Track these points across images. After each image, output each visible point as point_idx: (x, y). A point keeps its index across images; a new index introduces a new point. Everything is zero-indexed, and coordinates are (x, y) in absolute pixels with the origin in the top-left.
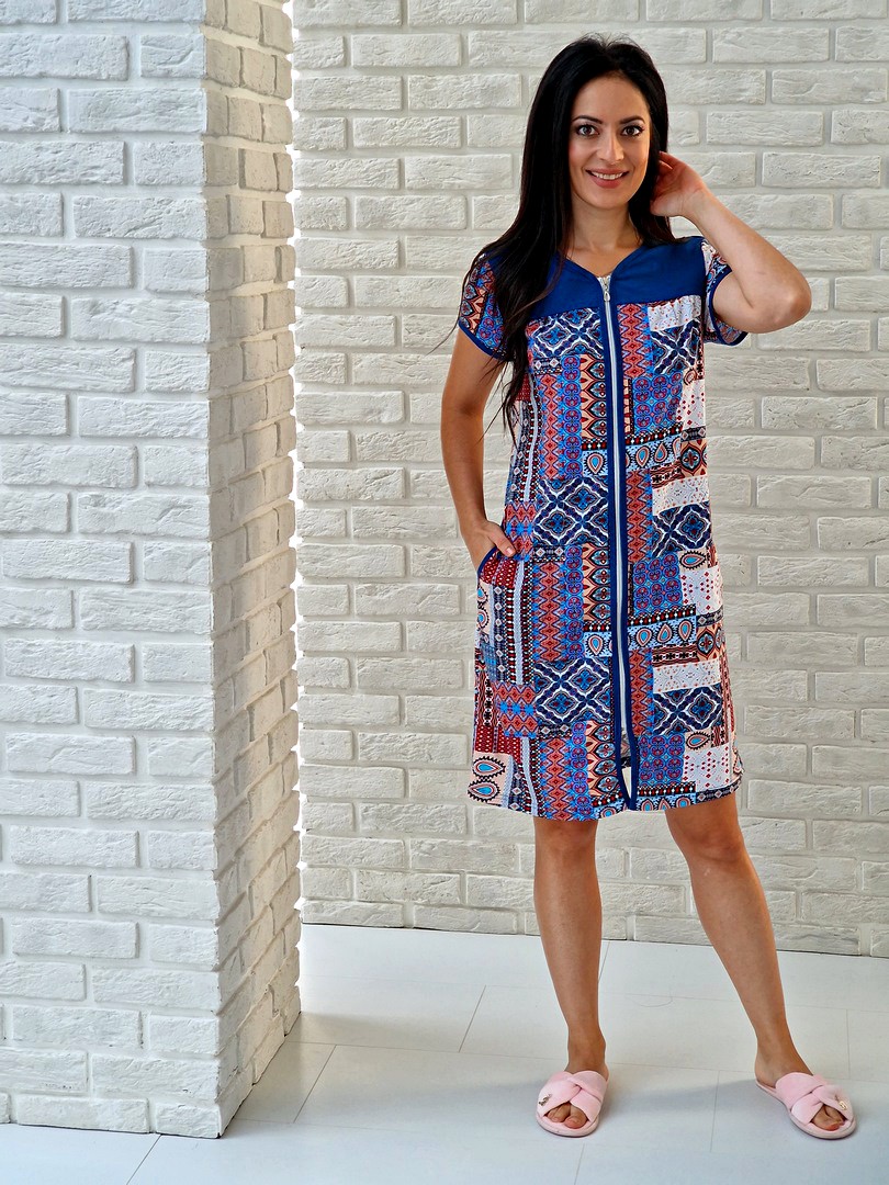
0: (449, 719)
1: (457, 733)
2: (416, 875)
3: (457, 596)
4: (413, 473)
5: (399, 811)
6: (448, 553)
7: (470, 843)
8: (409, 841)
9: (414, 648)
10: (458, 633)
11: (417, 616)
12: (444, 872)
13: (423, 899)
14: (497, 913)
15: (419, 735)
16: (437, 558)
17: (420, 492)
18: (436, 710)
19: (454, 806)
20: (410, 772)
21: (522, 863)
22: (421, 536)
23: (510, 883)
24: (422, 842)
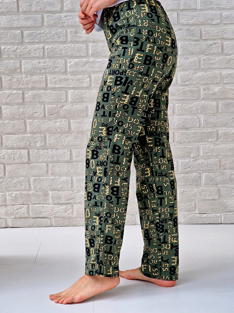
0: (21, 143)
1: (24, 149)
2: (10, 206)
3: (22, 95)
4: (3, 47)
5: (3, 182)
6: (18, 79)
7: (31, 192)
8: (7, 193)
9: (6, 116)
10: (23, 110)
11: (6, 104)
12: (21, 205)
13: (13, 216)
14: (42, 219)
15: (9, 151)
16: (13, 81)
17: (5, 55)
18: (15, 140)
19: (25, 178)
20: (6, 166)
21: (51, 199)
22: (7, 72)
23: (47, 207)
24: (12, 193)
